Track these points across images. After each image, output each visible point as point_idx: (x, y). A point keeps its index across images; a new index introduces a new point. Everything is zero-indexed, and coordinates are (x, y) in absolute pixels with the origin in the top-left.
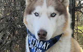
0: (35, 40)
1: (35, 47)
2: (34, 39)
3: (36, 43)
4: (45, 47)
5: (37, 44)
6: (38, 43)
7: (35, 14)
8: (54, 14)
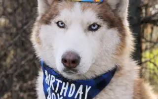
0: (60, 83)
1: (60, 96)
2: (57, 80)
3: (63, 88)
4: (82, 95)
5: (64, 90)
6: (66, 89)
7: (58, 23)
8: (96, 27)
